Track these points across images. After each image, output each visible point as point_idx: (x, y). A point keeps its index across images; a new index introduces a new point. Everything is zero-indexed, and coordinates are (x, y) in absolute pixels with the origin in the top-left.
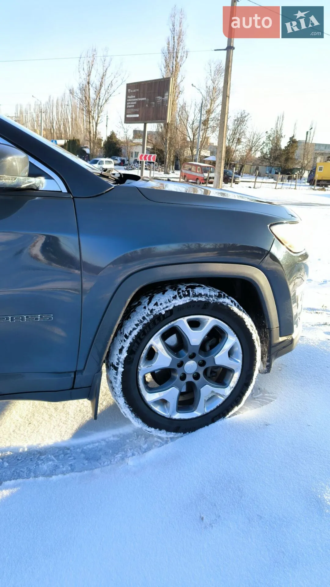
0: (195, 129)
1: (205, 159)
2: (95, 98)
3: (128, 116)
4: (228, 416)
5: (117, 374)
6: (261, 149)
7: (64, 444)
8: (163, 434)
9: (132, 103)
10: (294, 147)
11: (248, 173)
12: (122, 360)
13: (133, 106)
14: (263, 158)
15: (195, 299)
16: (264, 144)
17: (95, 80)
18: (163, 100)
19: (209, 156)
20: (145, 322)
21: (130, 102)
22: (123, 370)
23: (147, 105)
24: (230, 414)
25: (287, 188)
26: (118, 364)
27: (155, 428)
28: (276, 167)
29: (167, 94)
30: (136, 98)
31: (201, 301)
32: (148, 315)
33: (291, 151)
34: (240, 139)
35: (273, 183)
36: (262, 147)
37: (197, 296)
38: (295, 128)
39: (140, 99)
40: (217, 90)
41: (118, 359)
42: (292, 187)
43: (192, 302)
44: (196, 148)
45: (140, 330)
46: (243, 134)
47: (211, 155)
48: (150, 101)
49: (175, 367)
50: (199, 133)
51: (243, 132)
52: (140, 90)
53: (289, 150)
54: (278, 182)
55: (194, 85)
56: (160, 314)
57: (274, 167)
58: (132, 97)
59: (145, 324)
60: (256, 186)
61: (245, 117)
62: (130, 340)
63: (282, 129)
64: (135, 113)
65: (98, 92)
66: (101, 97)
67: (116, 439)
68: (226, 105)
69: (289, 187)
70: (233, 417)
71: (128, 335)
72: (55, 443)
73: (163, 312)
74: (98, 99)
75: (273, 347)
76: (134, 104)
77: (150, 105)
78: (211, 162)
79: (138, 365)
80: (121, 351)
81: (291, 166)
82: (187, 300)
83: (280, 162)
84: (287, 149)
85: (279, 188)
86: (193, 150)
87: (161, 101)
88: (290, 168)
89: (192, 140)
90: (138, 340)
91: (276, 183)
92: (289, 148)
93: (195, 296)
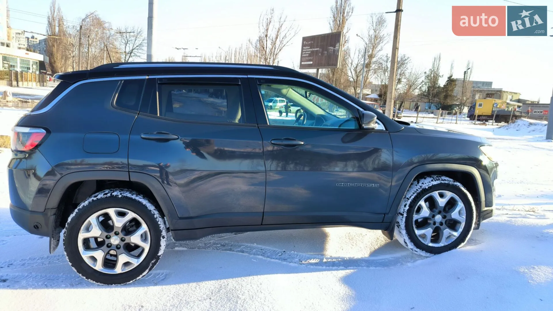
0: (359, 71)
1: (367, 97)
2: (271, 47)
3: (303, 63)
4: (458, 248)
5: (403, 218)
6: (421, 87)
7: (366, 259)
8: (423, 253)
9: (307, 53)
10: (453, 85)
11: (408, 109)
12: (406, 210)
13: (308, 55)
14: (422, 96)
15: (443, 182)
16: (423, 83)
17: (272, 33)
18: (334, 50)
19: (370, 93)
20: (418, 192)
21: (305, 51)
22: (406, 215)
23: (320, 54)
24: (459, 246)
25: (448, 123)
26: (403, 212)
27: (420, 249)
28: (435, 103)
29: (338, 45)
30: (311, 48)
31: (445, 183)
32: (419, 189)
33: (450, 89)
34: (401, 79)
35: (433, 118)
36: (421, 86)
37: (444, 180)
38: (452, 67)
39: (314, 49)
40: (379, 37)
41: (404, 210)
42: (452, 122)
43: (441, 183)
44: (359, 87)
45: (416, 196)
46: (403, 74)
47: (372, 93)
48: (323, 51)
49: (431, 217)
50: (363, 74)
51: (403, 73)
52: (314, 42)
53: (448, 88)
54: (439, 117)
55: (358, 35)
56: (425, 188)
57: (433, 103)
58: (307, 48)
59: (418, 193)
60: (418, 120)
61: (405, 60)
62: (410, 200)
63: (439, 68)
64: (310, 61)
65: (274, 44)
66: (276, 46)
67: (393, 259)
68: (395, 55)
69: (450, 121)
70: (461, 249)
71: (409, 198)
72: (362, 258)
73: (427, 188)
74: (274, 48)
75: (482, 212)
76: (309, 54)
77: (322, 54)
78: (372, 99)
79: (413, 214)
80: (405, 206)
81: (449, 102)
82: (438, 182)
83: (439, 99)
84: (446, 87)
85: (440, 123)
86: (356, 89)
87: (332, 50)
88: (449, 104)
89: (355, 80)
90: (414, 201)
91: (438, 118)
92: (447, 87)
93: (442, 180)
